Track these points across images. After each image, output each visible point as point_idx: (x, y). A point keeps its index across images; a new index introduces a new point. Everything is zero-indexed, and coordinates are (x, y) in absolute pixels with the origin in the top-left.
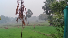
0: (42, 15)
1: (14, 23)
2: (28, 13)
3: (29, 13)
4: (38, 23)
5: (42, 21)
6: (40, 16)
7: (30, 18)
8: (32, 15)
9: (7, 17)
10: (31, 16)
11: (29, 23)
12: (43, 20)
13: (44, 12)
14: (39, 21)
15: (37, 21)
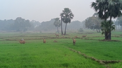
0: (90, 19)
1: (39, 32)
2: (64, 15)
3: (67, 16)
4: (82, 34)
5: (90, 30)
6: (86, 20)
7: (68, 24)
8: (72, 18)
9: (28, 21)
10: (70, 21)
11: (67, 33)
12: (92, 28)
13: (95, 14)
14: (84, 30)
15: (81, 30)
